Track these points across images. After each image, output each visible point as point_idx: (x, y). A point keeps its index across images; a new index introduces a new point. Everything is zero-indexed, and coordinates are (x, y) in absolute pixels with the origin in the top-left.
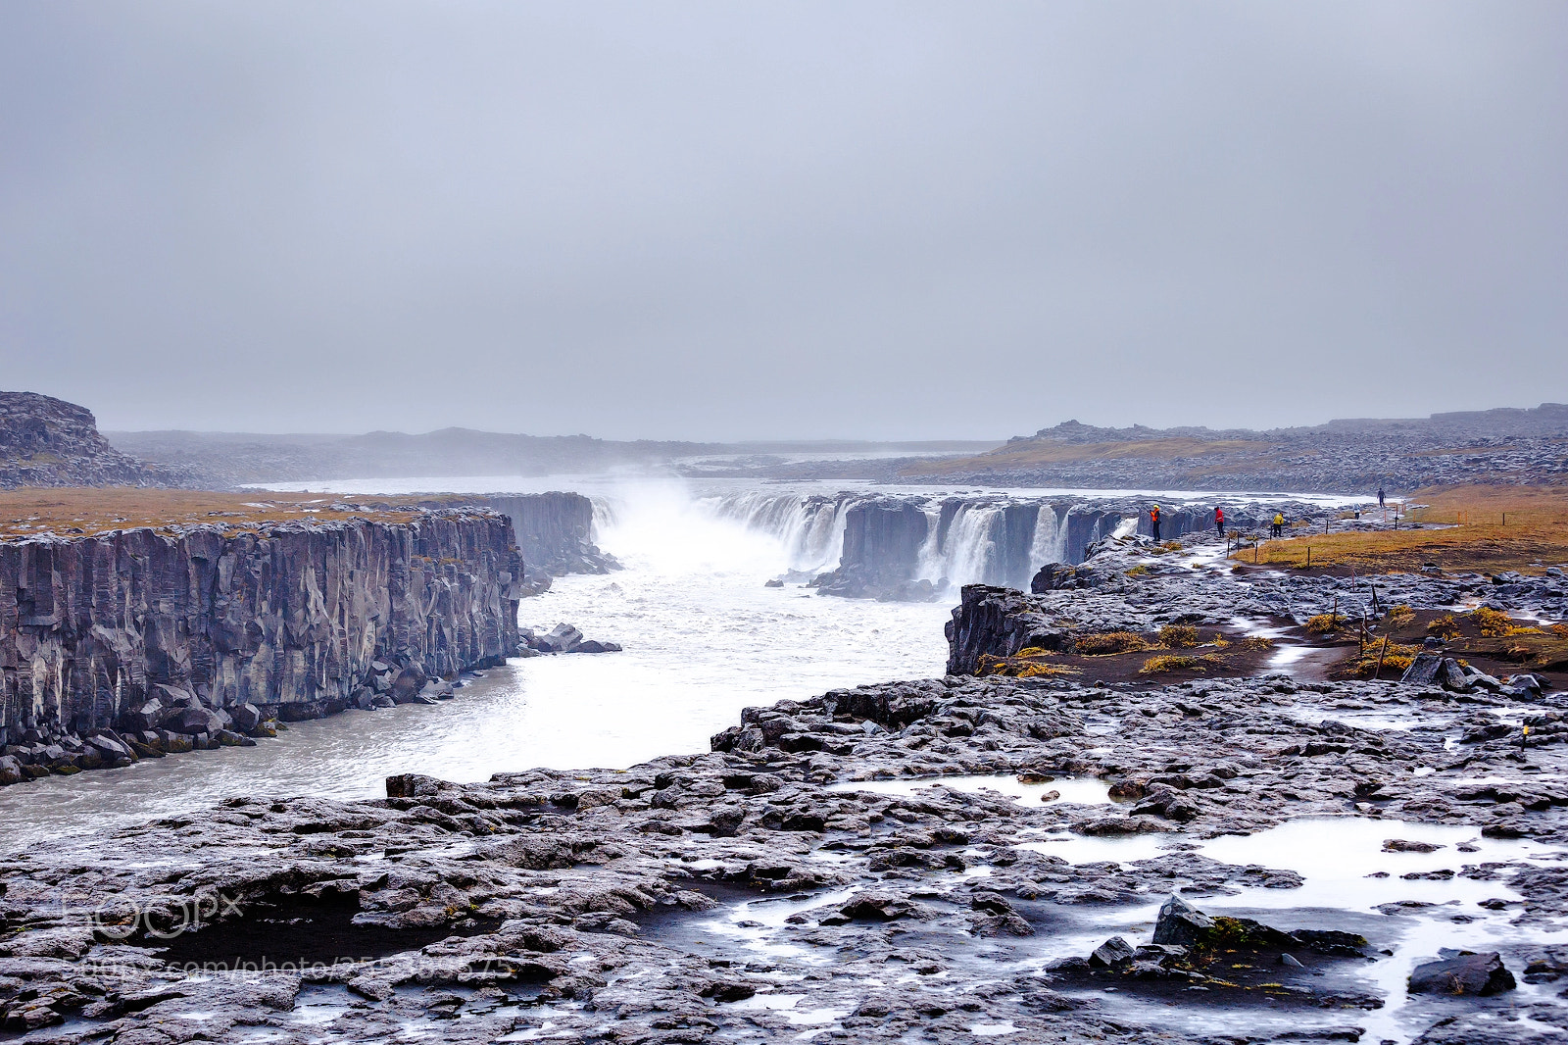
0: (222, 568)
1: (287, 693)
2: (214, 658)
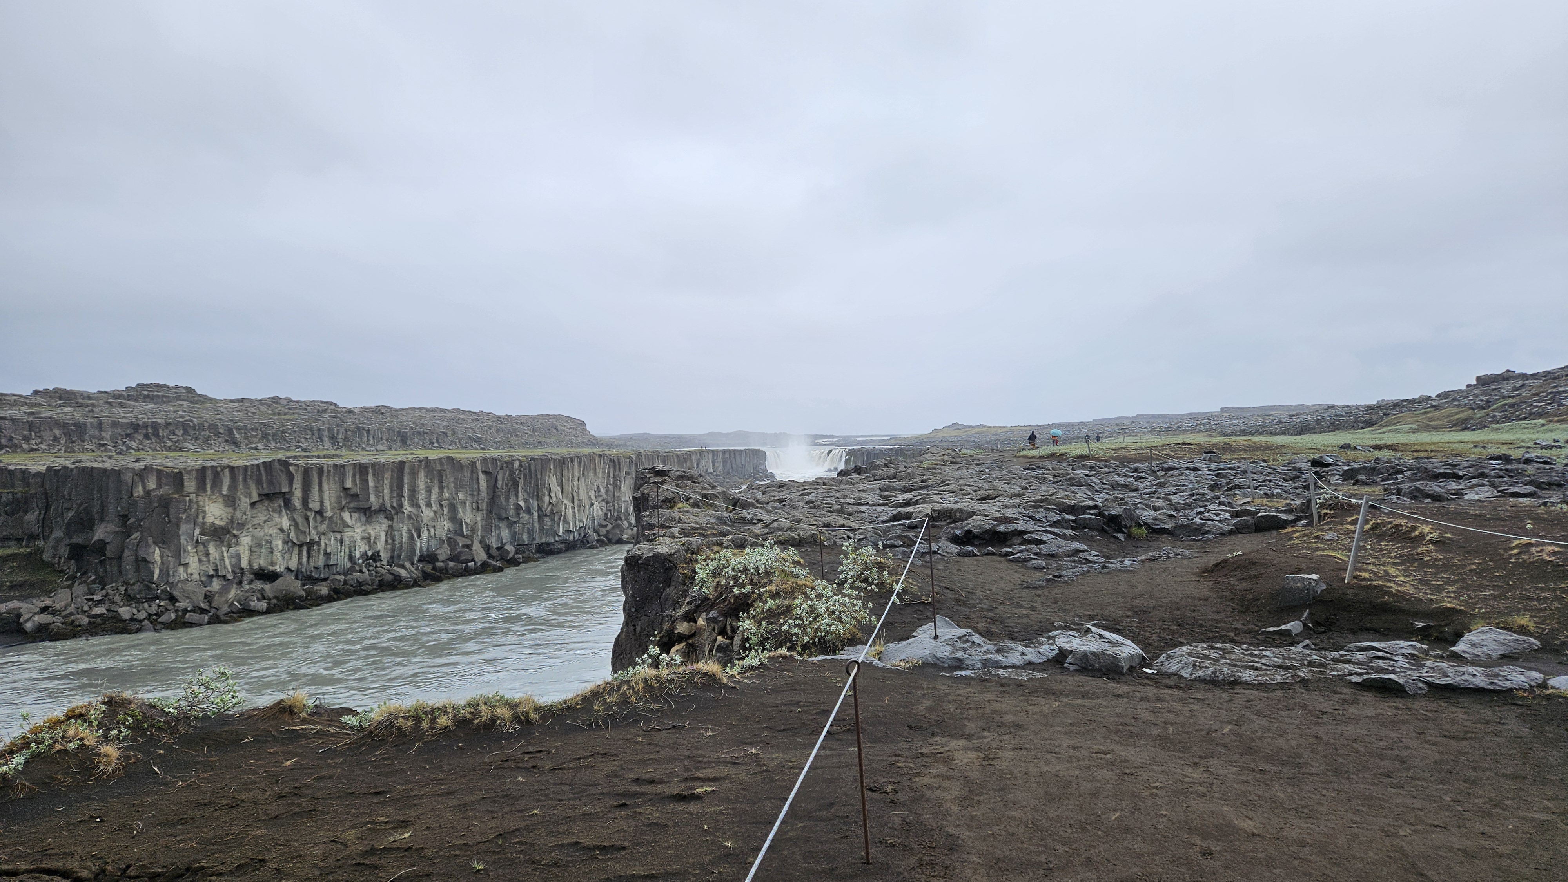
0: (500, 477)
1: (541, 538)
2: (495, 522)
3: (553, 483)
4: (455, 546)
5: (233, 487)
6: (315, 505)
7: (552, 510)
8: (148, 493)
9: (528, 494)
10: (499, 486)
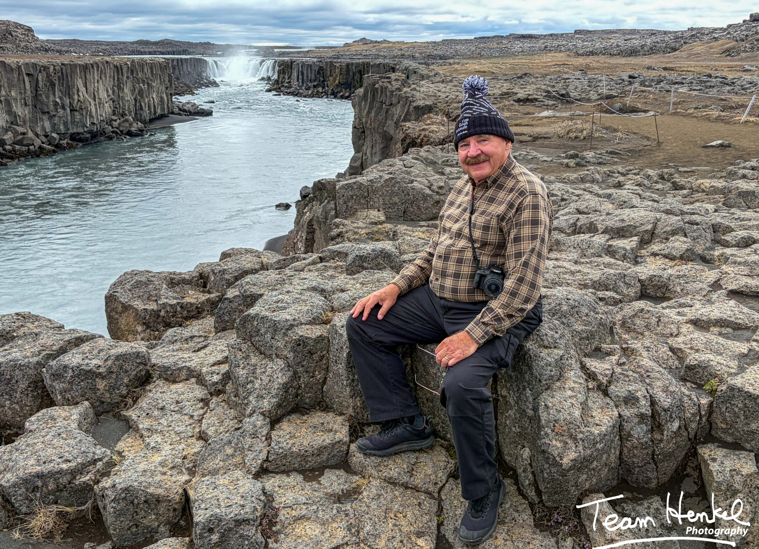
0: (40, 78)
1: (73, 129)
2: (39, 115)
3: (80, 83)
4: (16, 133)
7: (81, 106)
9: (62, 93)
10: (40, 86)
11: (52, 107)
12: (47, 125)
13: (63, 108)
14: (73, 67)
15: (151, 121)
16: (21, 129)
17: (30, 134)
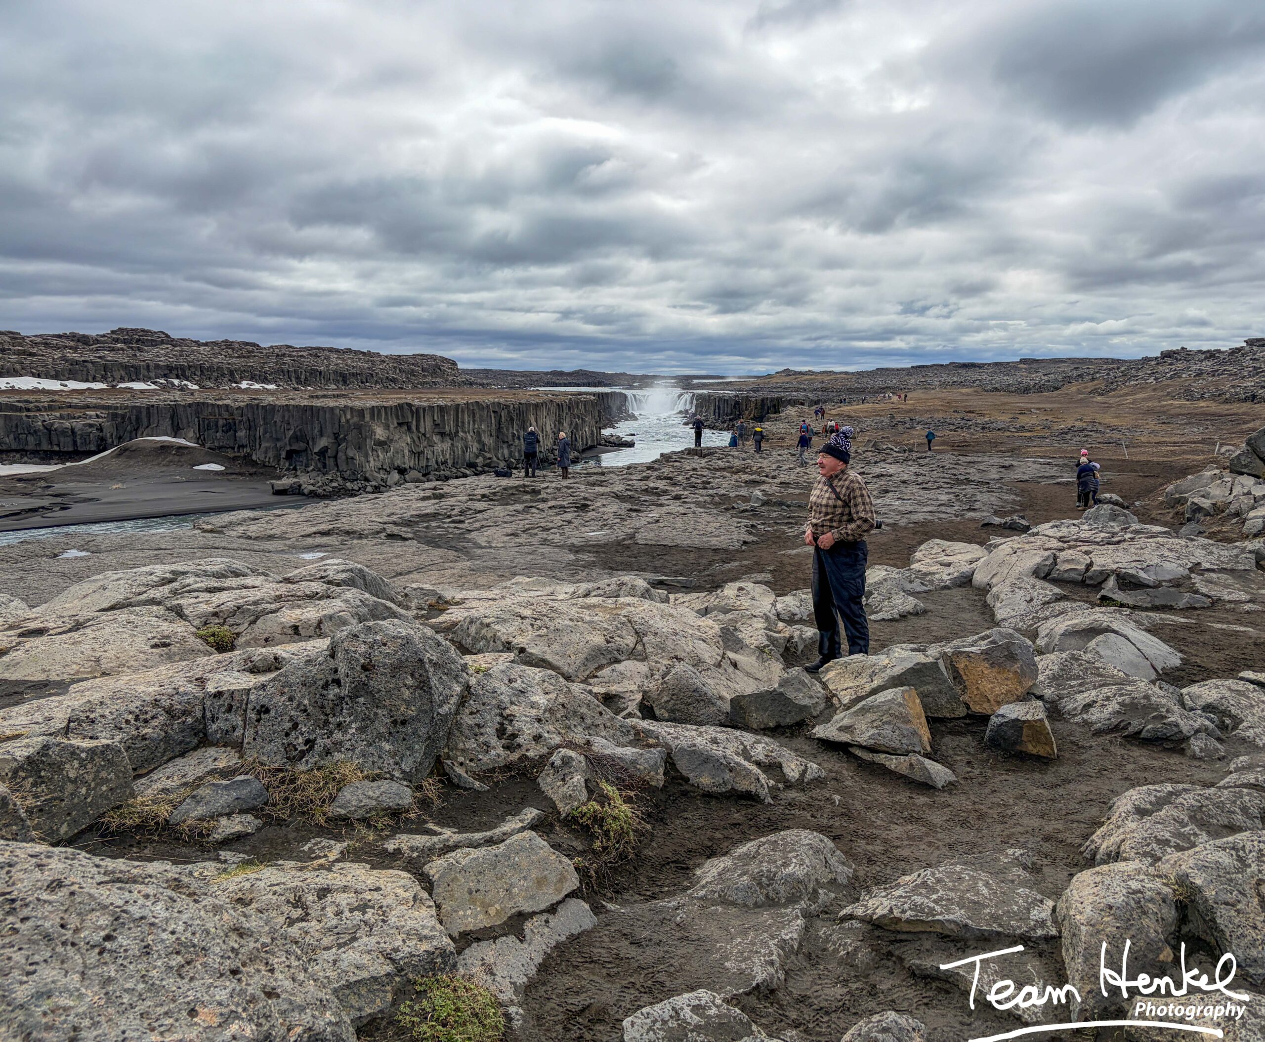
2: (501, 444)
3: (532, 419)
4: (485, 458)
5: (387, 419)
6: (422, 430)
8: (348, 421)
9: (519, 426)
10: (503, 421)
11: (510, 438)
12: (506, 452)
13: (519, 438)
14: (528, 405)
15: (584, 451)
16: (488, 455)
17: (495, 459)
